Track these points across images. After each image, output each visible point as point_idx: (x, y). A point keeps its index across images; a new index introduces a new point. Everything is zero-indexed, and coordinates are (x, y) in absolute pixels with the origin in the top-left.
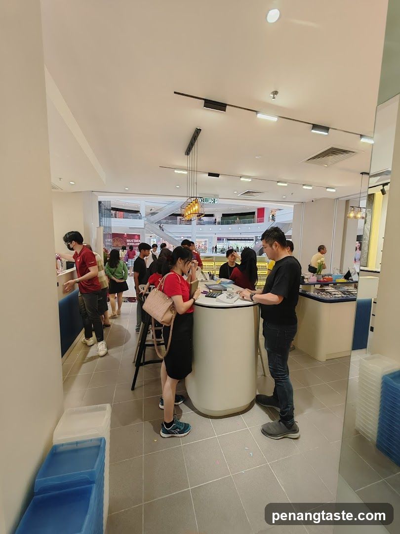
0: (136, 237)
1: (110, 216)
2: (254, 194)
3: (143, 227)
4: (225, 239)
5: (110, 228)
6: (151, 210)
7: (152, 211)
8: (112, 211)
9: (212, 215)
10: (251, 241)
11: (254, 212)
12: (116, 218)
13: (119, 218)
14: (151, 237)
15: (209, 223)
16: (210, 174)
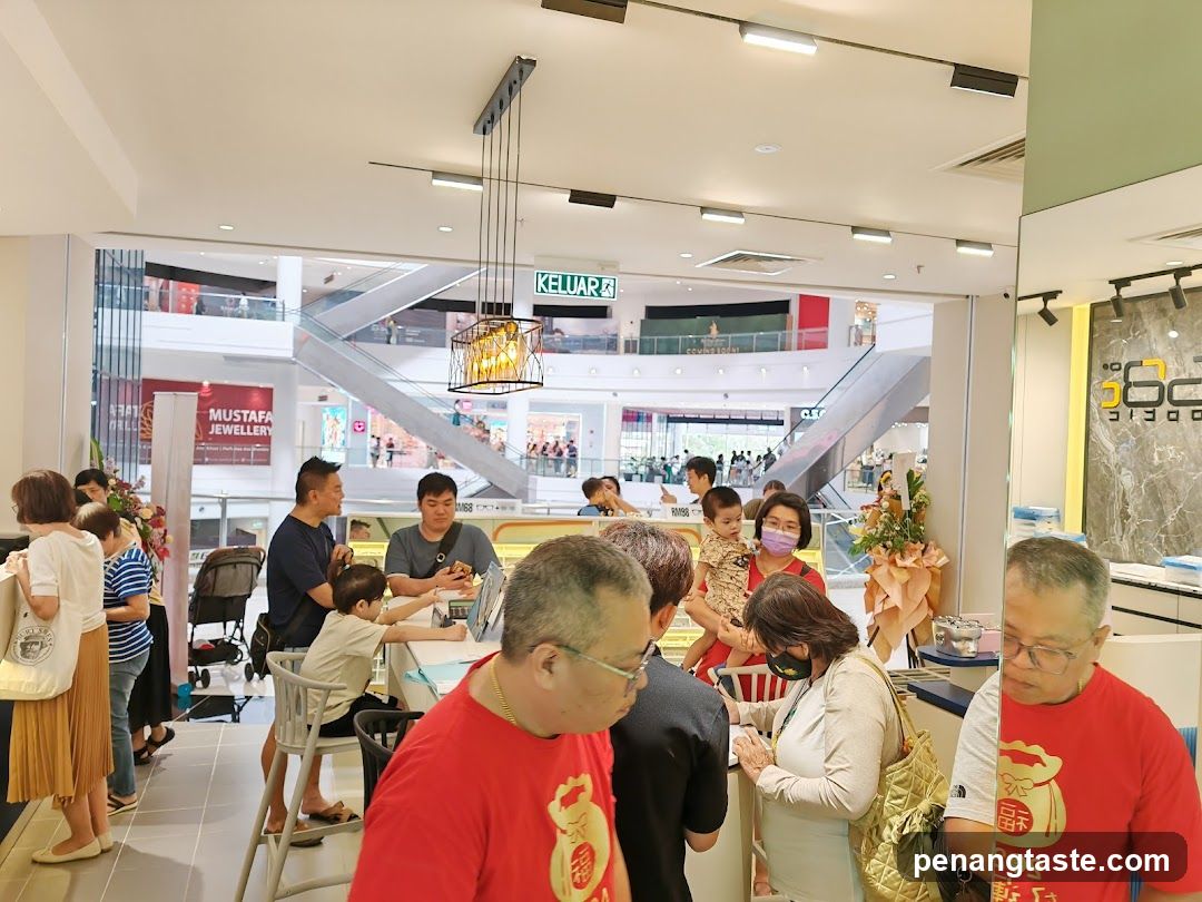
0: (256, 398)
1: (138, 302)
2: (763, 264)
3: (289, 354)
4: (655, 417)
5: (135, 355)
6: (329, 279)
7: (333, 286)
8: (148, 280)
9: (600, 312)
10: (773, 428)
11: (787, 302)
12: (167, 311)
13: (179, 311)
14: (323, 398)
15: (587, 345)
16: (578, 197)
